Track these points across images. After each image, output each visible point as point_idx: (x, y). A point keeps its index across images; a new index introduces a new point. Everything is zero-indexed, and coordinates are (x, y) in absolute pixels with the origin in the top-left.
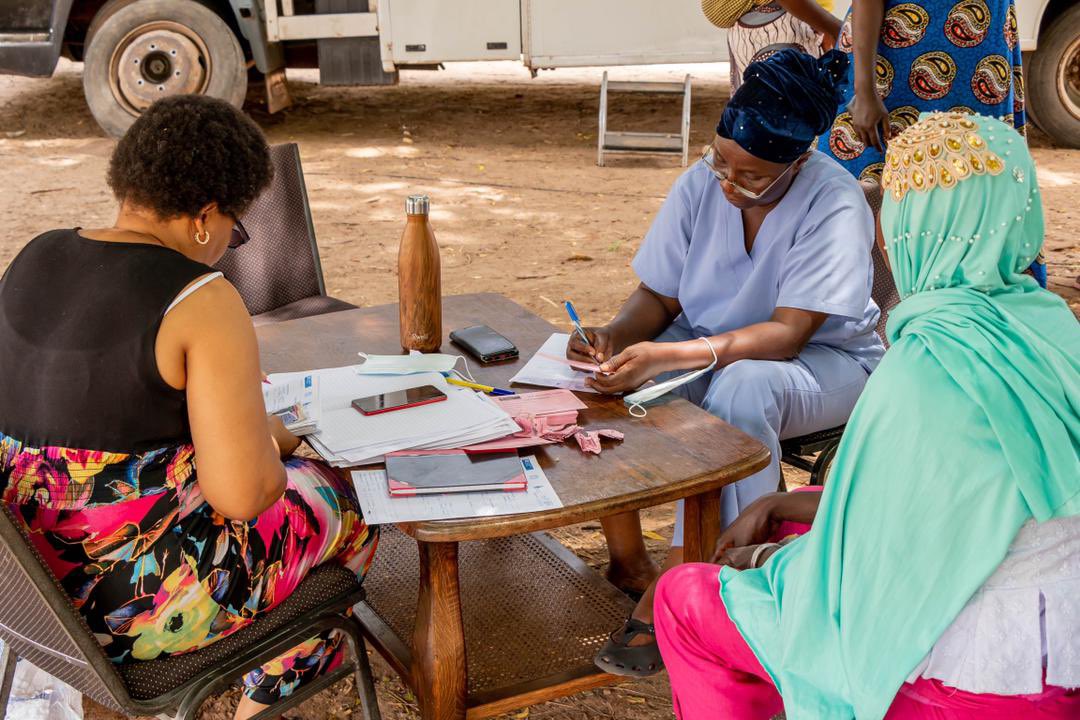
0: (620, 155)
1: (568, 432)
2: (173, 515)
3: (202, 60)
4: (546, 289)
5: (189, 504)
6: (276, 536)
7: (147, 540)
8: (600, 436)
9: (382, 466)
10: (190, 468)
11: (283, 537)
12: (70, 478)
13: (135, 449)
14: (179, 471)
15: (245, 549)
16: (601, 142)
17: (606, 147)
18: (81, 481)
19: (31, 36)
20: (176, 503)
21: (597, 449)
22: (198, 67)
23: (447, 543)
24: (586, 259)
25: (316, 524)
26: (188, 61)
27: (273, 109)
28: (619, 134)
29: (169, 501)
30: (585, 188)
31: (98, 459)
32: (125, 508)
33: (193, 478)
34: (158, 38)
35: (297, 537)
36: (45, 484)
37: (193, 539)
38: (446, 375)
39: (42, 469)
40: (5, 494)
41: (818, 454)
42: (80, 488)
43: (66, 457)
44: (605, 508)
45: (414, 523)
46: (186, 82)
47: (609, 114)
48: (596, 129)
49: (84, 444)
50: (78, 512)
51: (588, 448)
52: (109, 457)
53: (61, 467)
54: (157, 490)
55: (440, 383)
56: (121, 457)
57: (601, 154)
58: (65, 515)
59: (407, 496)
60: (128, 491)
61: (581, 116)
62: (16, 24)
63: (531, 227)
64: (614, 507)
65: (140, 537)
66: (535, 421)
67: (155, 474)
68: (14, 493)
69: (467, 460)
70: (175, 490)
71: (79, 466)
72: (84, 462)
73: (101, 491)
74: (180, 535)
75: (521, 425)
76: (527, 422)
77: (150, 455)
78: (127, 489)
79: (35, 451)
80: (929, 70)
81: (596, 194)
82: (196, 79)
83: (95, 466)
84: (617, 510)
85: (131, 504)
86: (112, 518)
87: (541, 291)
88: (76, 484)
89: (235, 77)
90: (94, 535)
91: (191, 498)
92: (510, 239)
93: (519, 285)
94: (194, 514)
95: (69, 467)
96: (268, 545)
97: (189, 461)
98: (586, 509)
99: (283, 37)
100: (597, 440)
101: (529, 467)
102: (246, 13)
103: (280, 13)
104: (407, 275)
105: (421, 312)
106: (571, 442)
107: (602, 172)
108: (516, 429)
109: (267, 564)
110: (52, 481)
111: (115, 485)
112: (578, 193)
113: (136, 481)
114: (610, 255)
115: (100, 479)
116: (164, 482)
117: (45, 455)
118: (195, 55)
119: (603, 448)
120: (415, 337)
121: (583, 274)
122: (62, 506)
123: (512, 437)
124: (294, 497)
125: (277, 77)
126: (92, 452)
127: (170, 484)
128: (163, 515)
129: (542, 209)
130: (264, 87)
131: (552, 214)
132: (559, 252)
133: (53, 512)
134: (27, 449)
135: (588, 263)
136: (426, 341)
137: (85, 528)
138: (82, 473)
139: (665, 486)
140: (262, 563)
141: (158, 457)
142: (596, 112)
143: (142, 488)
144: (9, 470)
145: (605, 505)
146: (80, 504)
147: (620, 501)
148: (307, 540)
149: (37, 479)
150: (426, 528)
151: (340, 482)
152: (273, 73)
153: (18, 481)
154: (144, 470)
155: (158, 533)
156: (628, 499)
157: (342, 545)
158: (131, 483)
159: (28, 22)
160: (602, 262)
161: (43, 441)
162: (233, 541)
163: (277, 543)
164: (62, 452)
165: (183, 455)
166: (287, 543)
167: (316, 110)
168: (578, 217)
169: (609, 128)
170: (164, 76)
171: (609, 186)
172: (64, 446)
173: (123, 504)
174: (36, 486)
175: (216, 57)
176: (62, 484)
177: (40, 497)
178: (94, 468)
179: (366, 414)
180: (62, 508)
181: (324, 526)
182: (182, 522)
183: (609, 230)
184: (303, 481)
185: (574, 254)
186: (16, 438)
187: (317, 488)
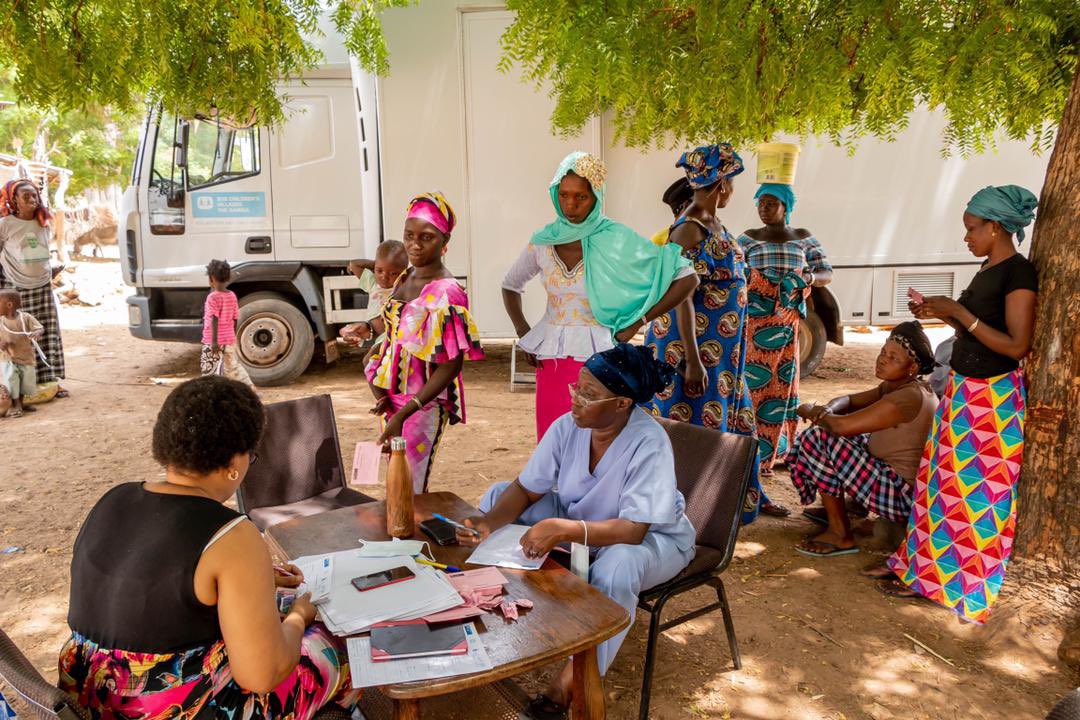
0: (523, 386)
1: (495, 602)
2: (208, 694)
3: (289, 334)
4: (481, 469)
5: (221, 682)
6: (290, 696)
7: (189, 715)
8: (517, 606)
9: (368, 633)
10: (222, 656)
11: (295, 693)
12: (130, 672)
13: (177, 649)
14: (214, 659)
15: (266, 710)
16: (513, 380)
17: (515, 382)
18: (138, 674)
19: (193, 321)
20: (210, 685)
21: (515, 616)
22: (286, 338)
23: (411, 700)
24: (505, 450)
25: (320, 679)
26: (281, 334)
27: (329, 361)
28: (522, 374)
29: (205, 684)
30: (505, 406)
31: (151, 659)
32: (171, 694)
33: (225, 660)
34: (262, 322)
35: (306, 692)
36: (112, 676)
37: (225, 709)
38: (415, 557)
39: (111, 666)
40: (86, 681)
41: (655, 600)
42: (137, 680)
43: (128, 658)
44: (522, 667)
45: (388, 685)
46: (279, 347)
47: (516, 362)
48: (510, 370)
49: (141, 648)
50: (135, 698)
51: (510, 615)
52: (158, 658)
53: (124, 665)
54: (196, 677)
55: (412, 565)
56: (168, 656)
57: (512, 386)
58: (126, 700)
59: (384, 660)
60: (173, 681)
61: (502, 362)
62: (184, 314)
63: (473, 430)
64: (528, 665)
65: (182, 714)
66: (474, 595)
67: (194, 666)
68: (92, 681)
69: (427, 629)
70: (209, 675)
71: (138, 663)
72: (141, 661)
73: (153, 681)
74: (213, 707)
75: (463, 597)
76: (468, 596)
77: (190, 653)
78: (172, 679)
79: (106, 652)
80: (709, 350)
81: (509, 409)
82: (285, 345)
83: (149, 663)
84: (531, 667)
85: (175, 690)
86: (159, 702)
87: (479, 470)
88: (135, 677)
89: (307, 344)
90: (147, 715)
91: (221, 679)
92: (461, 437)
93: (466, 466)
94: (226, 688)
95: (130, 664)
96: (283, 702)
97: (222, 651)
98: (509, 668)
99: (335, 321)
100: (515, 609)
101: (469, 633)
102: (314, 308)
103: (334, 308)
104: (392, 489)
105: (400, 512)
106: (498, 610)
107: (513, 396)
108: (461, 602)
109: (283, 716)
110: (118, 674)
111: (163, 677)
112: (500, 409)
113: (180, 672)
114: (519, 447)
115: (153, 672)
116: (201, 669)
117: (112, 654)
118: (285, 331)
119: (520, 615)
120: (397, 528)
121: (503, 459)
122: (124, 693)
123: (460, 607)
124: (306, 661)
125: (332, 343)
126: (146, 655)
127: (206, 671)
128: (200, 695)
129: (479, 418)
130: (324, 348)
131: (484, 422)
132: (489, 445)
133: (118, 696)
134: (101, 650)
135: (505, 452)
136: (404, 531)
137: (140, 710)
138: (138, 668)
139: (563, 647)
140: (279, 716)
141: (197, 653)
142: (509, 361)
143: (185, 676)
144: (89, 664)
145: (522, 664)
146: (137, 693)
147: (532, 661)
148: (314, 692)
149: (107, 672)
150: (397, 689)
151: (339, 646)
152: (330, 340)
153: (95, 672)
154: (186, 664)
155: (197, 710)
156: (537, 659)
157: (341, 688)
158: (176, 674)
159: (192, 313)
160: (514, 451)
161: (111, 645)
162: (257, 704)
163: (290, 700)
164: (125, 654)
165: (217, 647)
166: (299, 698)
167: (354, 360)
168: (501, 424)
169: (517, 371)
170: (266, 343)
171: (516, 404)
172: (125, 650)
173: (168, 692)
174: (107, 677)
175: (297, 333)
176: (124, 677)
177: (110, 685)
178: (148, 665)
179: (360, 590)
180: (124, 695)
181: (327, 680)
182: (215, 698)
183: (517, 432)
184: (314, 647)
185: (498, 446)
186: (94, 641)
187: (323, 651)
